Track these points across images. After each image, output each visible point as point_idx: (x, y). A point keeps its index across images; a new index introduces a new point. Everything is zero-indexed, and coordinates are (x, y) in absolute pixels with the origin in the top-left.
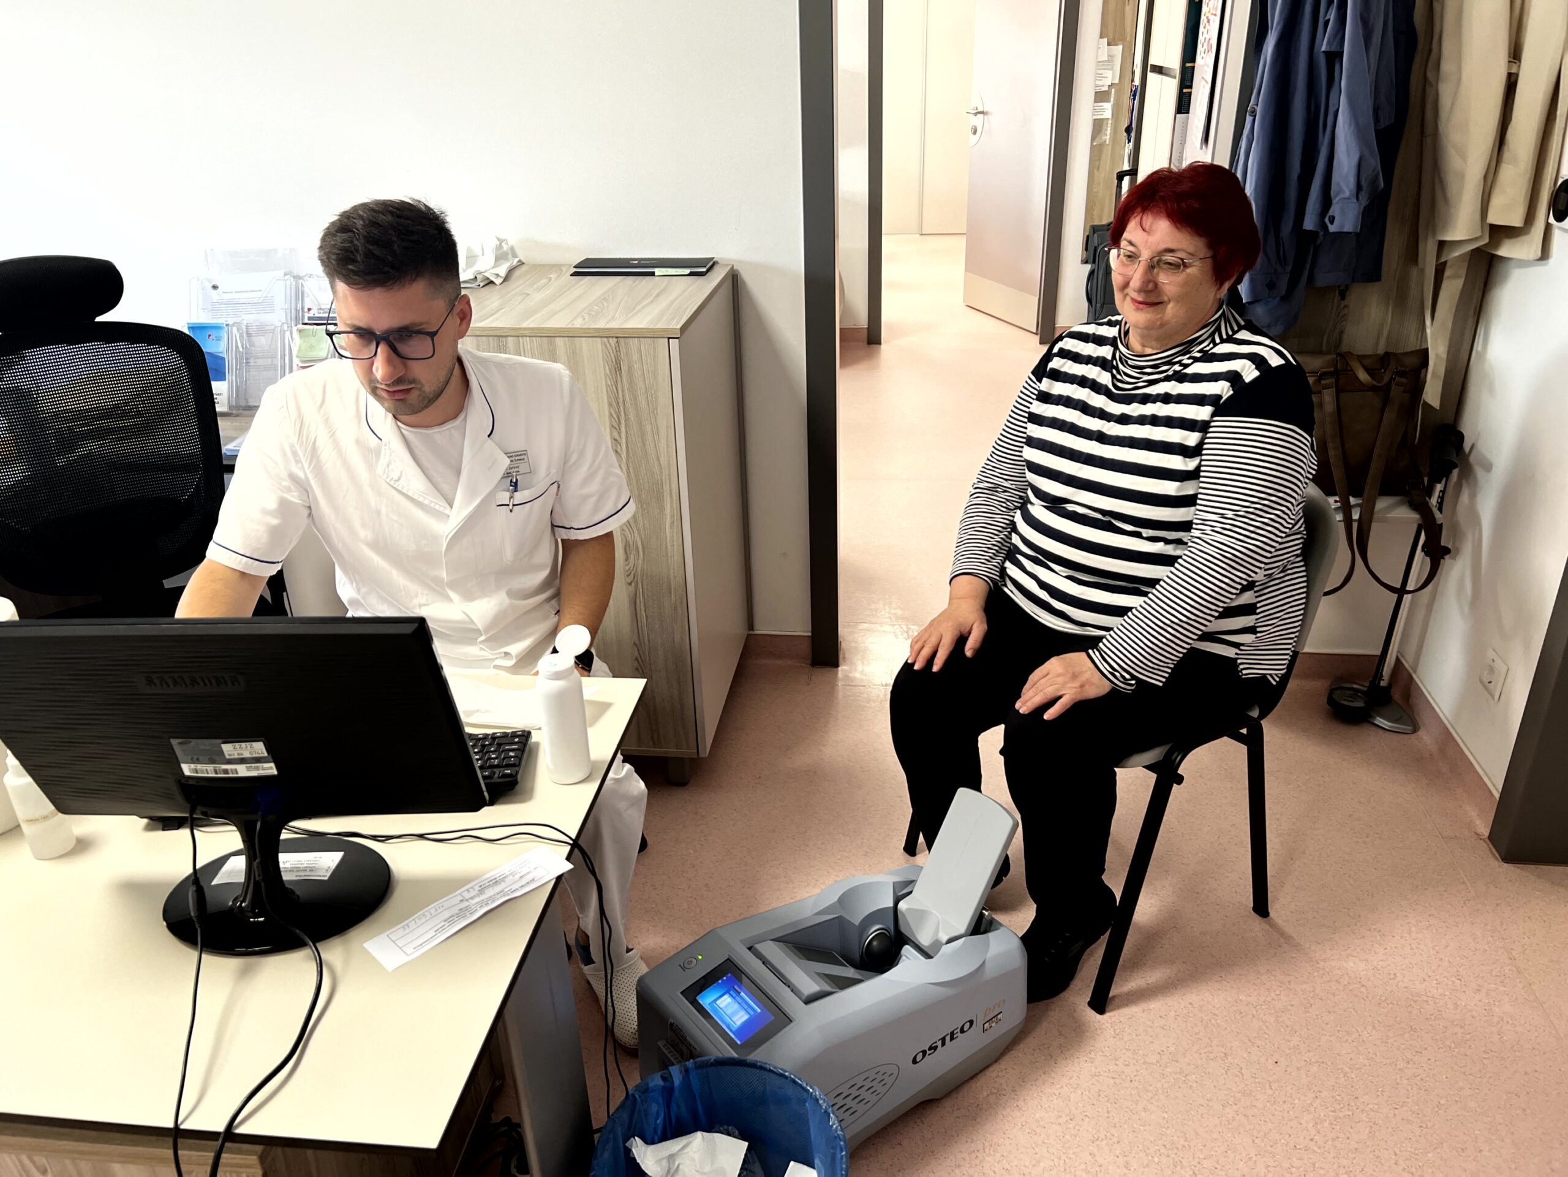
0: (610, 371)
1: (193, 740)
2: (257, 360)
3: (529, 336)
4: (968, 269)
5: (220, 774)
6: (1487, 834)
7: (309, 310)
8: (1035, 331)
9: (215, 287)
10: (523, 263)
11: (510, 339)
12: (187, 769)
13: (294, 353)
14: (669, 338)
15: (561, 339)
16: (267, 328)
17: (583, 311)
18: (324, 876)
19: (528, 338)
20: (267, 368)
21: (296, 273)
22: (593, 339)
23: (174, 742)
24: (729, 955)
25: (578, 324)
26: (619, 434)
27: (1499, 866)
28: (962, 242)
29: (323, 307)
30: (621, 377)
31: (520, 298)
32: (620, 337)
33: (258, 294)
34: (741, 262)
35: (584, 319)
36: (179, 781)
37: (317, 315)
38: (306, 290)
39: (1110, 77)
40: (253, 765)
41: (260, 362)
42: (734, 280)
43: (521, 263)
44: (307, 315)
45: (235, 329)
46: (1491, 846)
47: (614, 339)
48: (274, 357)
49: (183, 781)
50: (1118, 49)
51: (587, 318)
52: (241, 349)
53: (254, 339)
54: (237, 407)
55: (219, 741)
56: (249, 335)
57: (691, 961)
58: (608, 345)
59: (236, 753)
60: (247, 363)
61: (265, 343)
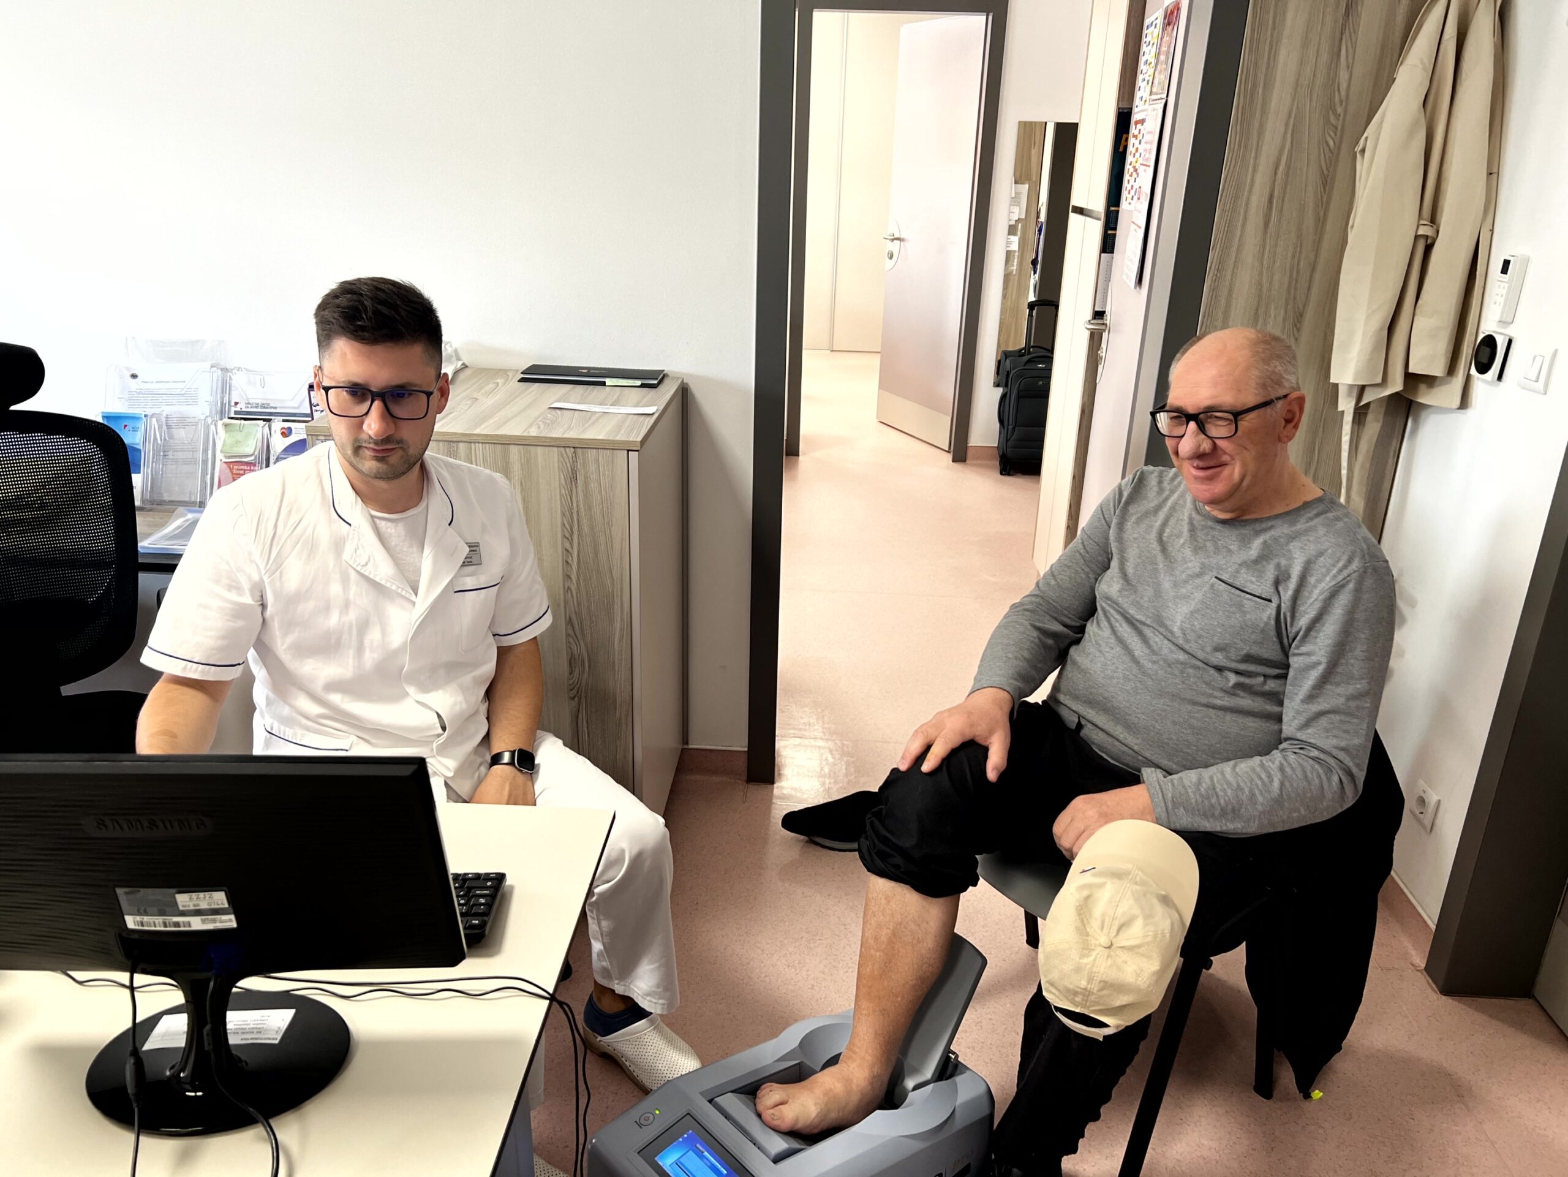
0: (566, 481)
1: (141, 889)
2: (176, 453)
3: (482, 443)
4: (882, 386)
5: (170, 927)
6: (1423, 965)
7: (236, 403)
8: (947, 449)
9: (134, 376)
10: (467, 367)
11: (461, 445)
12: (131, 922)
13: (219, 447)
14: (628, 451)
15: (516, 446)
16: (189, 420)
17: (537, 419)
18: (274, 1039)
19: (480, 445)
20: (186, 462)
21: (223, 365)
22: (550, 448)
23: (120, 891)
24: (689, 1110)
25: (533, 432)
26: (571, 544)
27: (1438, 999)
28: (876, 361)
29: (251, 401)
30: (576, 487)
31: (469, 402)
32: (578, 447)
33: (182, 385)
34: (691, 375)
35: (539, 427)
36: (120, 935)
37: (244, 409)
38: (234, 383)
39: (1018, 213)
40: (209, 917)
41: (180, 455)
42: (684, 393)
43: (465, 366)
44: (233, 409)
45: (154, 420)
46: (1428, 978)
47: (571, 449)
48: (194, 451)
49: (124, 935)
50: (1025, 188)
51: (542, 426)
52: (159, 441)
53: (174, 431)
54: (151, 501)
55: (173, 891)
56: (169, 427)
57: (649, 1117)
58: (565, 455)
59: (191, 904)
60: (165, 455)
61: (184, 436)
